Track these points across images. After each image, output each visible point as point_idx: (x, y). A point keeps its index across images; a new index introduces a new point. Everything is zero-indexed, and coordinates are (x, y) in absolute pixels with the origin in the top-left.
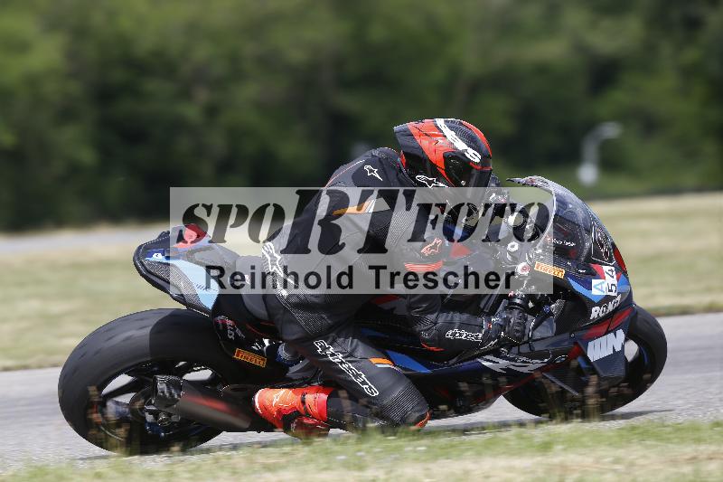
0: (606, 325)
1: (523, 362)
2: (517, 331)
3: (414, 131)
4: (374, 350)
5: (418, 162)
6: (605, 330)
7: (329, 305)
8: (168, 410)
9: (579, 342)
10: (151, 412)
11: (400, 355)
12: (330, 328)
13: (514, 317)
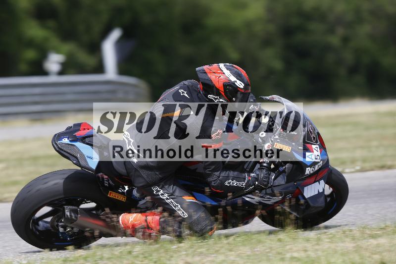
0: (315, 177)
1: (268, 198)
2: (265, 181)
3: (207, 71)
4: (185, 192)
5: (209, 87)
6: (314, 180)
7: (160, 167)
8: (71, 225)
9: (299, 187)
10: (62, 227)
11: (200, 194)
12: (161, 179)
13: (263, 173)
